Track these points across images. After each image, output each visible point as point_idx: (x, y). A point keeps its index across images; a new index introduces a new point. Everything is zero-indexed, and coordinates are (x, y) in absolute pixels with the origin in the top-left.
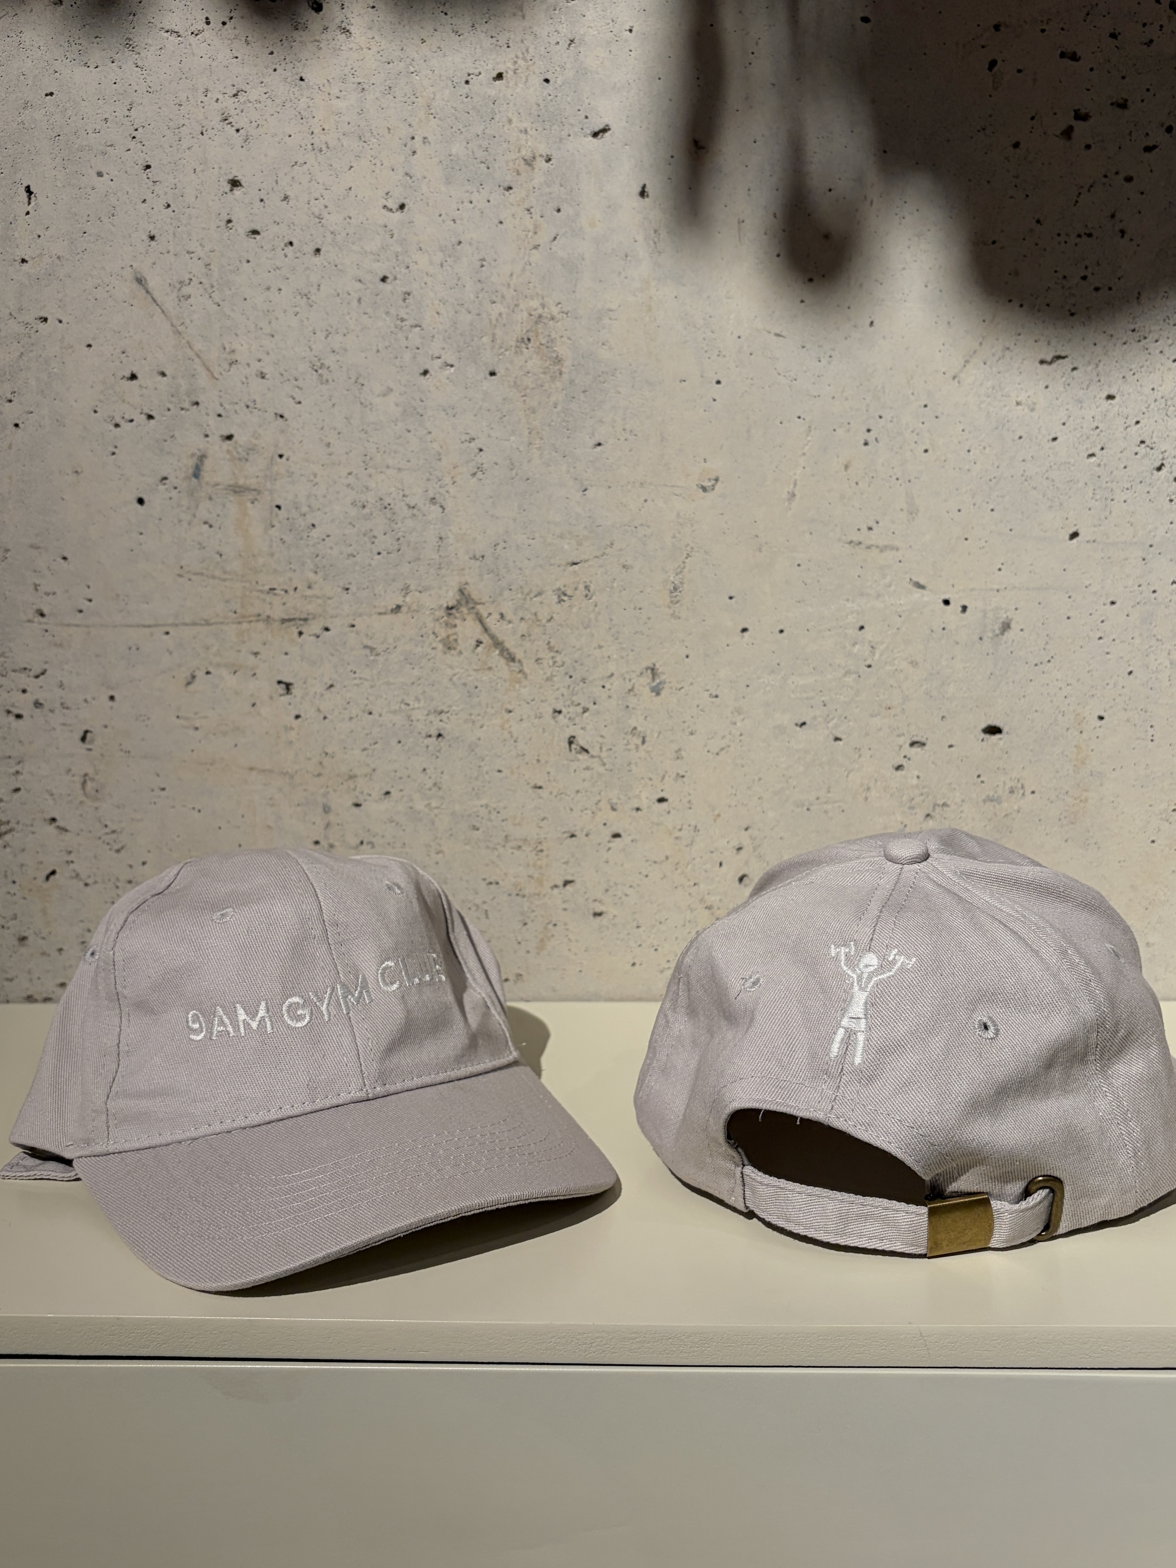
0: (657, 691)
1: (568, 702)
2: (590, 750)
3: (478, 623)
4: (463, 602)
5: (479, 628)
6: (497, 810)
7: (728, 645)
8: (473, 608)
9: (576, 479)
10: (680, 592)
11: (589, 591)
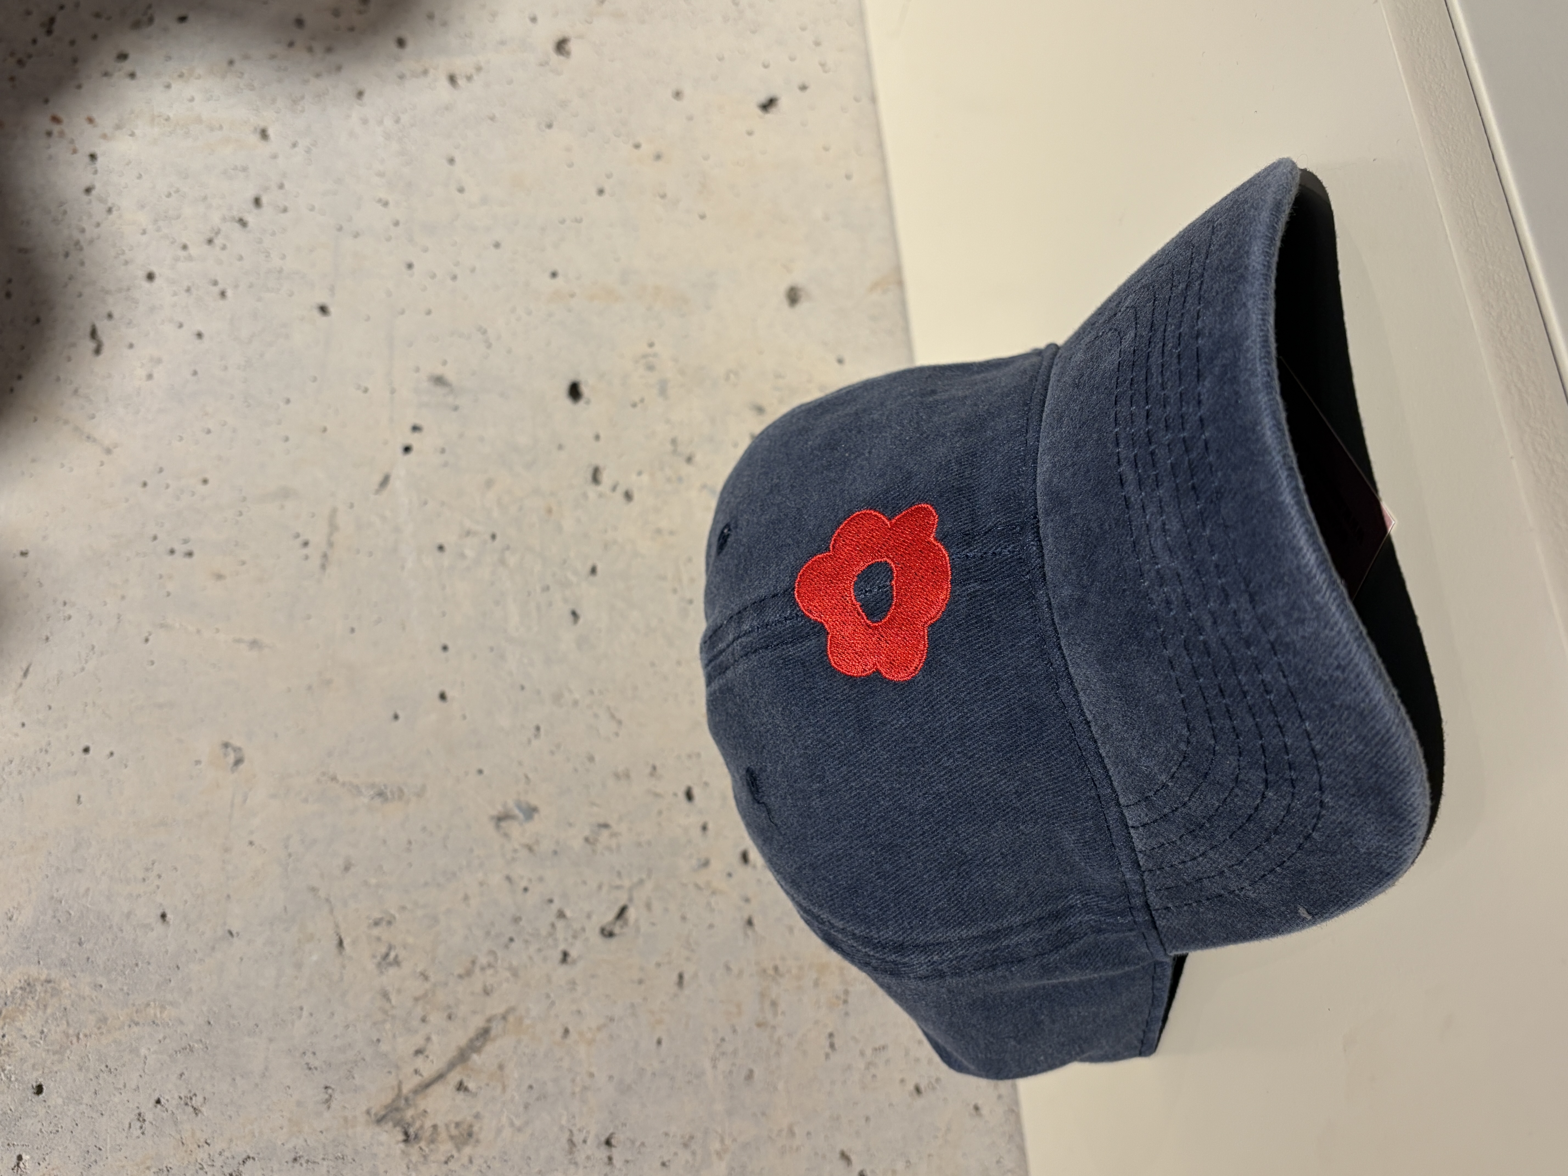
0: (530, 812)
1: (550, 941)
2: (621, 904)
3: (430, 1091)
4: (398, 1116)
5: (438, 1089)
6: (718, 1042)
7: (464, 717)
8: (407, 1099)
9: (213, 948)
10: (385, 786)
11: (381, 919)
